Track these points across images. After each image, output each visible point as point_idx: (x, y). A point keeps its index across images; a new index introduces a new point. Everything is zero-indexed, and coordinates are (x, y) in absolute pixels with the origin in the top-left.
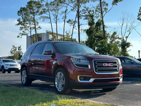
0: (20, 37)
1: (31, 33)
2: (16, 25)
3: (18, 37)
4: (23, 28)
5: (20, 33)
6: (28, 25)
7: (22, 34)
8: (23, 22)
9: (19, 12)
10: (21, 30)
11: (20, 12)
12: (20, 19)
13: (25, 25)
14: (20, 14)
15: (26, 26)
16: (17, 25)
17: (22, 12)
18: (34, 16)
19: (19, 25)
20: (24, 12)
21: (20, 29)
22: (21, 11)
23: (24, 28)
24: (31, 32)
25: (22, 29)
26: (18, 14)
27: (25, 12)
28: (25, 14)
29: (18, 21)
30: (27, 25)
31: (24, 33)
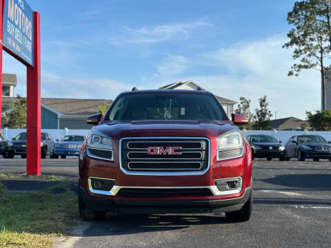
0: (295, 73)
1: (321, 61)
2: (283, 47)
3: (290, 74)
4: (301, 51)
5: (295, 65)
6: (315, 43)
7: (300, 66)
8: (301, 37)
9: (290, 14)
10: (297, 57)
11: (294, 14)
12: (294, 30)
13: (308, 45)
14: (292, 19)
15: (311, 45)
16: (286, 47)
17: (300, 13)
18: (328, 18)
19: (290, 47)
20: (304, 12)
21: (294, 56)
22: (295, 11)
23: (303, 52)
24: (321, 58)
25: (300, 53)
26: (288, 19)
27: (306, 12)
28: (306, 16)
29: (289, 35)
30: (312, 42)
31: (306, 64)
